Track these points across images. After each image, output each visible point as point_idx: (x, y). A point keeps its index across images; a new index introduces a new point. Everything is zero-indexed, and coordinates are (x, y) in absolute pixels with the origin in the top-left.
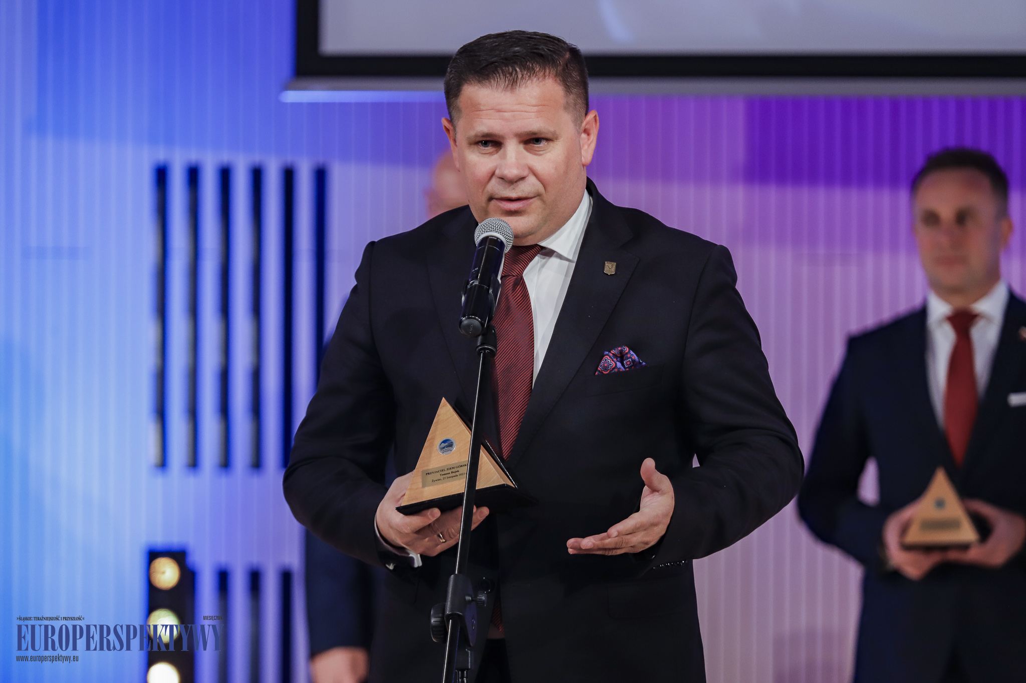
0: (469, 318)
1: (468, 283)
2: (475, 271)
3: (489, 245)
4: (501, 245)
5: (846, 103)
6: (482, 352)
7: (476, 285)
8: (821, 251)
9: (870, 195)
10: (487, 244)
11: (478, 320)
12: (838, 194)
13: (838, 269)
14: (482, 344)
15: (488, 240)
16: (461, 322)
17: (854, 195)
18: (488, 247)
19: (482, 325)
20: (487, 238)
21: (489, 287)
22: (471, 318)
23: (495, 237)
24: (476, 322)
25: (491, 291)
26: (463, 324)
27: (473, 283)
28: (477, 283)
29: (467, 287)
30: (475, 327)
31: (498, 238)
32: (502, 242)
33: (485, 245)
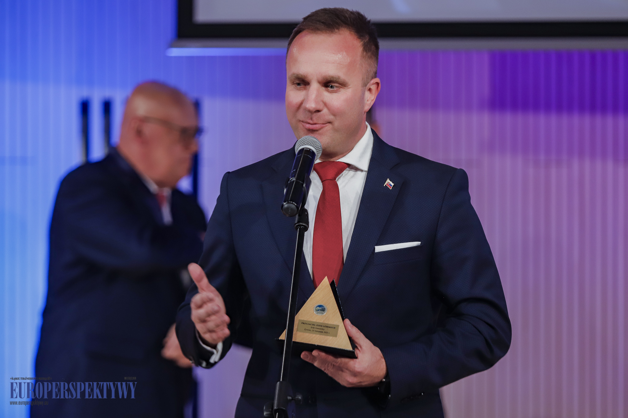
0: (288, 203)
1: (289, 180)
2: (294, 171)
3: (304, 154)
4: (313, 154)
5: (559, 55)
6: (298, 228)
7: (294, 181)
8: (542, 157)
9: (576, 119)
10: (303, 153)
11: (294, 204)
12: (553, 119)
13: (553, 171)
14: (298, 222)
15: (304, 151)
16: (283, 205)
17: (565, 119)
18: (304, 156)
19: (297, 208)
20: (303, 149)
21: (303, 183)
22: (290, 203)
23: (308, 149)
24: (293, 206)
25: (304, 185)
26: (284, 207)
27: (292, 179)
28: (294, 179)
29: (288, 182)
30: (292, 209)
31: (310, 149)
32: (313, 152)
33: (302, 154)
